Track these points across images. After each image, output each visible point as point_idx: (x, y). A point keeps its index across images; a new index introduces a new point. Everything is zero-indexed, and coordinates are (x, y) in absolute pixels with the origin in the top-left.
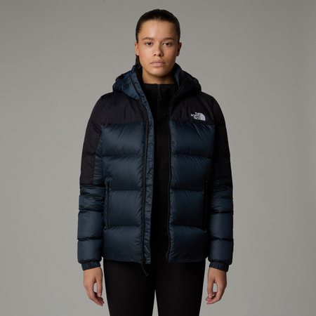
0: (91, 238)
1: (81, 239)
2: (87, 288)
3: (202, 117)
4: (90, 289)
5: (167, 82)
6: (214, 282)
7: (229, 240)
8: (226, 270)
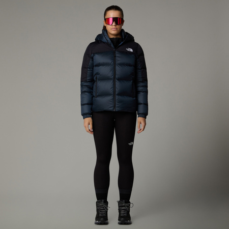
0: (87, 104)
1: (82, 105)
2: (85, 127)
3: (131, 50)
4: (87, 127)
5: (118, 37)
6: (141, 123)
7: (146, 104)
8: (146, 118)
